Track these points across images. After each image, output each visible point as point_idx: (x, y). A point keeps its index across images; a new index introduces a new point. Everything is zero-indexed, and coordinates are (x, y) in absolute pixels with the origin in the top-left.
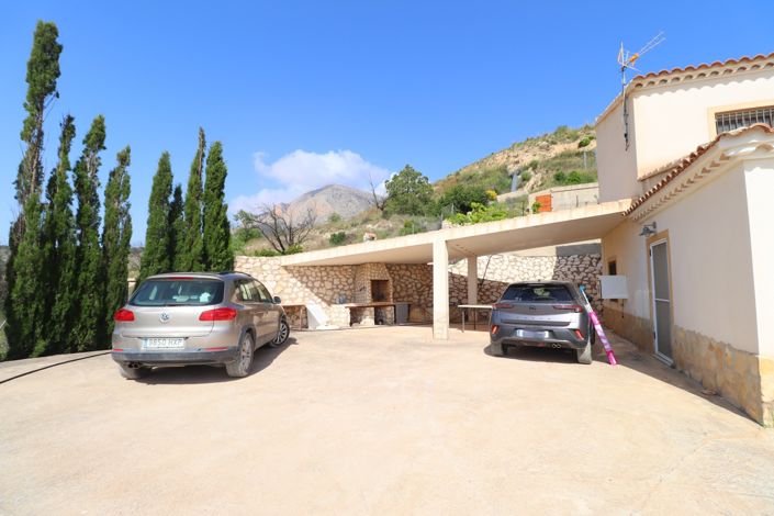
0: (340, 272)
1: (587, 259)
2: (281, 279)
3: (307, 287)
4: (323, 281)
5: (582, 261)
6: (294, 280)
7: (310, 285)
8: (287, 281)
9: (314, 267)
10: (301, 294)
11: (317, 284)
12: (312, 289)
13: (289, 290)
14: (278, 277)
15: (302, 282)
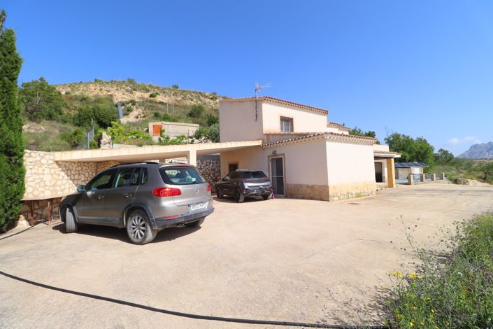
0: (88, 167)
1: (205, 162)
2: (55, 172)
3: (71, 179)
4: (79, 174)
5: (202, 163)
6: (63, 174)
7: (73, 178)
8: (59, 175)
9: (74, 163)
10: (67, 186)
11: (76, 177)
12: (73, 180)
13: (59, 183)
14: (52, 171)
15: (68, 176)
